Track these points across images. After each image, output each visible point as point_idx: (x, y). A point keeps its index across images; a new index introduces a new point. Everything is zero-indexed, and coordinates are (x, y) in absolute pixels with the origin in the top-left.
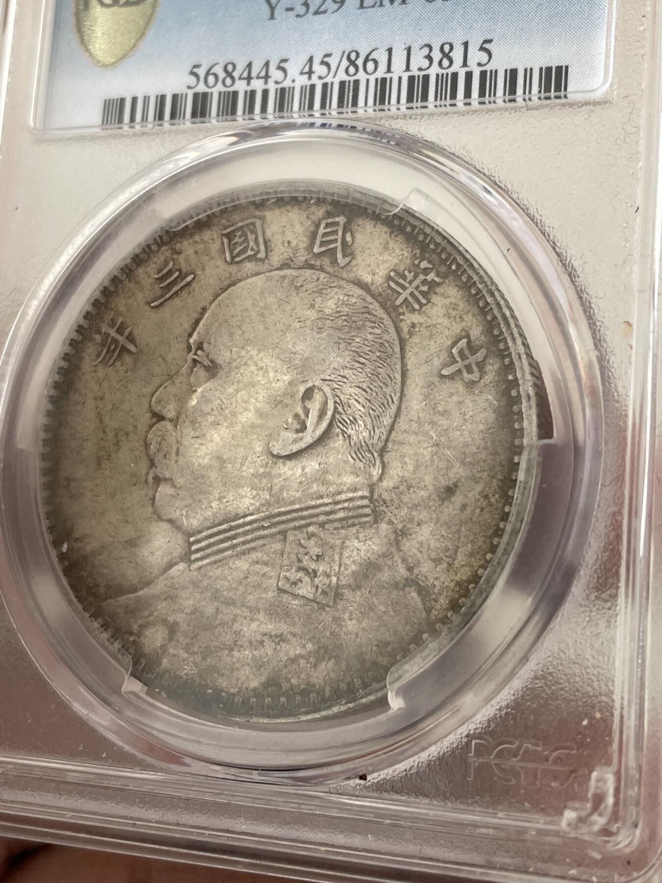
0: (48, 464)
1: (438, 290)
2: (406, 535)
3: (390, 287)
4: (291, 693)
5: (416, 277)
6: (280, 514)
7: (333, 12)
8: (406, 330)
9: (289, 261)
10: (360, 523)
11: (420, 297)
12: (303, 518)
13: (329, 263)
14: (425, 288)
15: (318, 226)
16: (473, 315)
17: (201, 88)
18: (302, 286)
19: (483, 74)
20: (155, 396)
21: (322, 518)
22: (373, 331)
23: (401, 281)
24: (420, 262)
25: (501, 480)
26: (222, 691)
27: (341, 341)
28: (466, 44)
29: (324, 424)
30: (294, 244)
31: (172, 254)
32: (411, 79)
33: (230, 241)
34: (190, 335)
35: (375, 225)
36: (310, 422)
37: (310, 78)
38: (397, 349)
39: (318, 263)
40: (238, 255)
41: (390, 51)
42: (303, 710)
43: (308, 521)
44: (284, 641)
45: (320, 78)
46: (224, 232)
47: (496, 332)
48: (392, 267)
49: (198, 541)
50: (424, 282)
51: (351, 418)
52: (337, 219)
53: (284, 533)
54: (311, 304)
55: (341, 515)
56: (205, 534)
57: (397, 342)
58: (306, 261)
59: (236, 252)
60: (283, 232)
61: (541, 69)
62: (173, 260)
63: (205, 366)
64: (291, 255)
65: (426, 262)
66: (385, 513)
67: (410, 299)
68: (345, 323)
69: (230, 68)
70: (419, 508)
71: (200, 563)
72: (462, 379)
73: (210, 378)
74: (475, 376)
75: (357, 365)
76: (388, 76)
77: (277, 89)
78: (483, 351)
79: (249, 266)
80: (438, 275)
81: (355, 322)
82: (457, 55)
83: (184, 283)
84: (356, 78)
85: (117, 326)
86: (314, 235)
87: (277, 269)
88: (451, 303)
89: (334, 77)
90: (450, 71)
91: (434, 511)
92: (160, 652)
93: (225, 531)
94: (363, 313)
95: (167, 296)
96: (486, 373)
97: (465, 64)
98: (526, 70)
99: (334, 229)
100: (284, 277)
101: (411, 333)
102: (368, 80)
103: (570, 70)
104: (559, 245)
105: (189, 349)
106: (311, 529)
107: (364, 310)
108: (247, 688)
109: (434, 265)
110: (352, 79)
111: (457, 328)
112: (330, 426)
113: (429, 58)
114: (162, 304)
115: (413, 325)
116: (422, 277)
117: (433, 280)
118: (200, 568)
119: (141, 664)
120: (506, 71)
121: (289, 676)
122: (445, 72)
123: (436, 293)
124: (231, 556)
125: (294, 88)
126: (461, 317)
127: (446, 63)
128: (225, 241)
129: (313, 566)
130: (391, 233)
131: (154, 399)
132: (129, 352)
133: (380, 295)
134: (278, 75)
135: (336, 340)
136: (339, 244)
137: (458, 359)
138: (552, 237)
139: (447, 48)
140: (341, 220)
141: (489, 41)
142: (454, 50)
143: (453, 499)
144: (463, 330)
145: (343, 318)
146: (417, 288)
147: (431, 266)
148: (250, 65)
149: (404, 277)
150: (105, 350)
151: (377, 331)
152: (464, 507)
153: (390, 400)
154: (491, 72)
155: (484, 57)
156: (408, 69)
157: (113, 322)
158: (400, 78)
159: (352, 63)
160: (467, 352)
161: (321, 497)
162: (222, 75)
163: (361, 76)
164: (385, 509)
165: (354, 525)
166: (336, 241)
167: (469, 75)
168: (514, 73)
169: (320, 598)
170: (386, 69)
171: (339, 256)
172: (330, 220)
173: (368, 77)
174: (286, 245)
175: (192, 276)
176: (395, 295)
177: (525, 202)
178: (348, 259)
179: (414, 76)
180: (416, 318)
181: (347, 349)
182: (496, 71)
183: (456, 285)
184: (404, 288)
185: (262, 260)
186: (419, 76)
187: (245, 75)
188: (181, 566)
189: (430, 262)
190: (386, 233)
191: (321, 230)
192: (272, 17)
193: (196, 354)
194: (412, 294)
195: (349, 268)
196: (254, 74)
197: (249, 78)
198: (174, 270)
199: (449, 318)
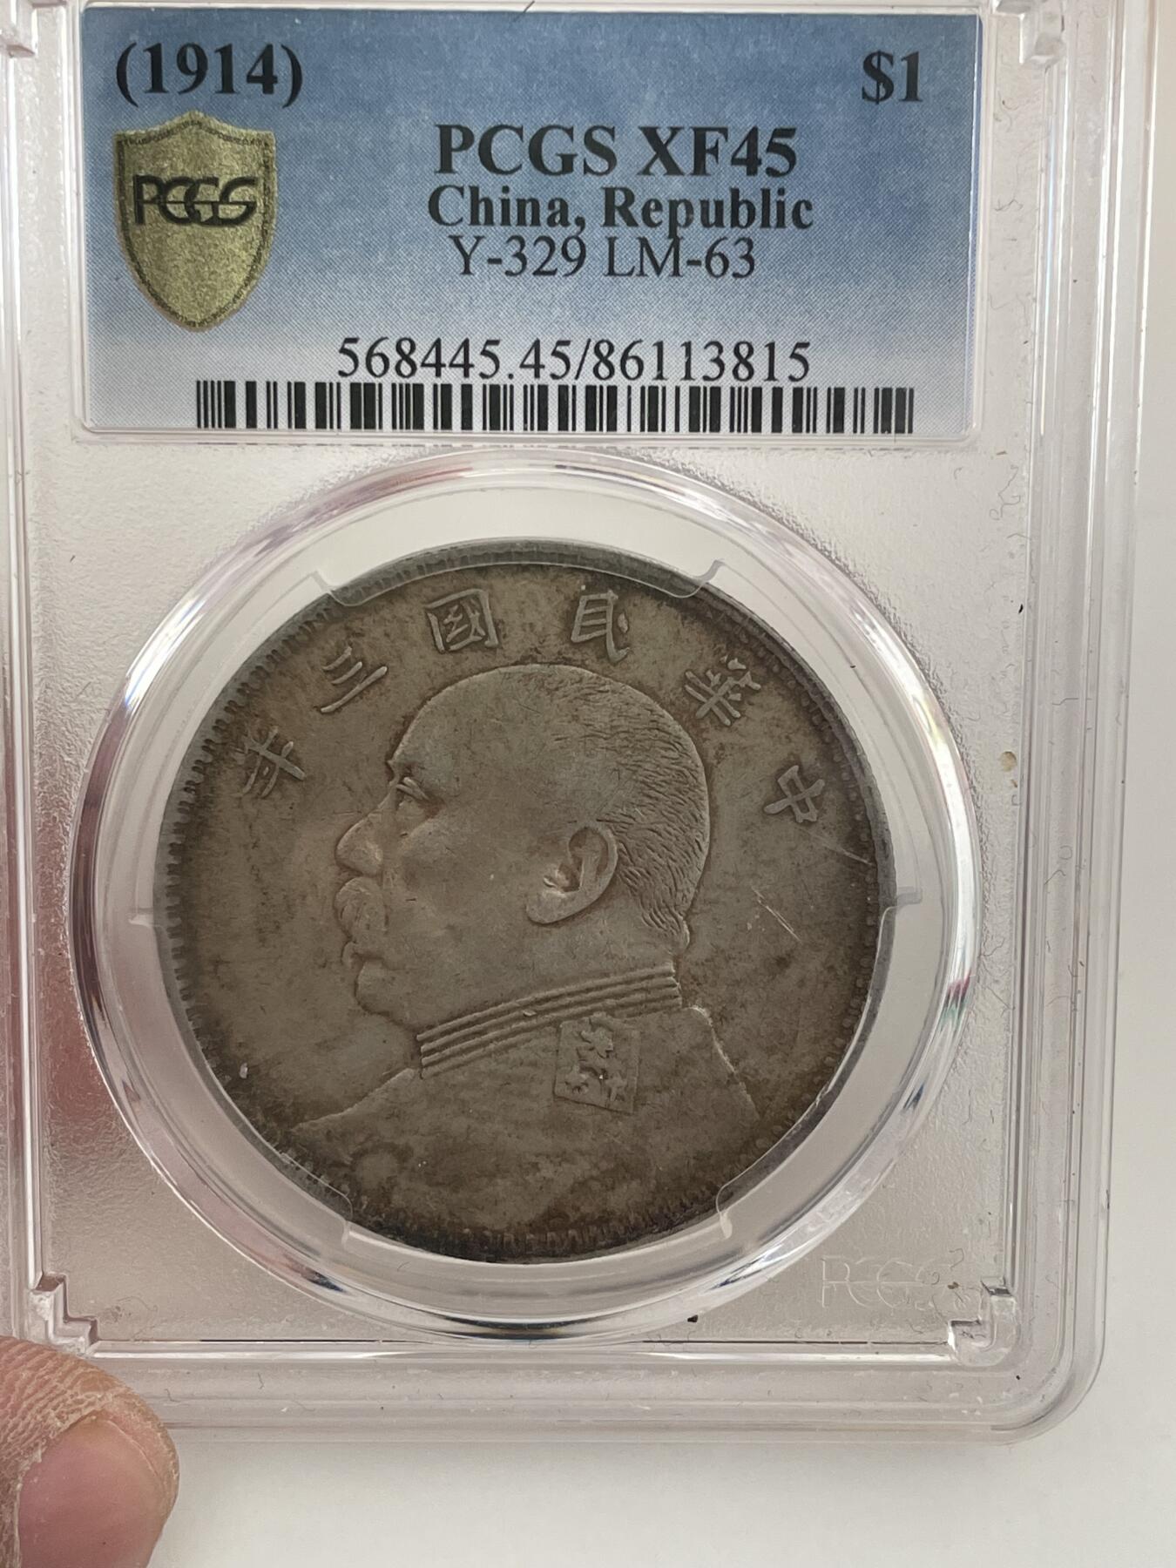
0: (180, 942)
1: (755, 699)
2: (726, 1019)
3: (686, 693)
4: (583, 1223)
5: (723, 680)
6: (547, 999)
7: (566, 275)
8: (712, 753)
9: (535, 654)
10: (663, 1008)
11: (731, 709)
12: (580, 1003)
13: (594, 658)
14: (737, 697)
15: (575, 603)
16: (805, 735)
17: (362, 376)
18: (557, 689)
19: (797, 393)
20: (342, 841)
21: (610, 1002)
22: (667, 755)
23: (703, 685)
24: (728, 661)
25: (850, 947)
26: (485, 1228)
27: (621, 768)
28: (771, 347)
29: (606, 880)
30: (539, 628)
31: (348, 637)
32: (694, 391)
33: (440, 620)
34: (390, 755)
35: (659, 606)
36: (585, 875)
37: (537, 375)
38: (702, 779)
39: (578, 656)
40: (454, 641)
41: (660, 346)
42: (603, 1243)
43: (589, 1007)
44: (566, 1160)
45: (554, 376)
46: (429, 606)
47: (837, 758)
48: (688, 666)
49: (430, 1039)
50: (735, 689)
51: (644, 871)
52: (603, 596)
53: (555, 1023)
54: (573, 716)
55: (638, 996)
56: (440, 1028)
57: (701, 769)
58: (559, 653)
59: (451, 636)
60: (521, 611)
61: (877, 390)
62: (351, 645)
63: (418, 801)
64: (537, 645)
65: (736, 660)
66: (697, 993)
67: (716, 710)
68: (626, 743)
69: (406, 347)
70: (742, 984)
71: (436, 1068)
72: (794, 819)
73: (427, 817)
74: (812, 815)
75: (647, 800)
76: (659, 383)
77: (484, 386)
78: (821, 783)
79: (473, 659)
80: (754, 678)
81: (640, 741)
82: (759, 361)
83: (372, 678)
84: (611, 382)
85: (269, 742)
86: (569, 618)
87: (516, 664)
88: (774, 718)
89: (577, 377)
90: (751, 384)
91: (763, 988)
92: (386, 1187)
93: (469, 1024)
94: (650, 729)
95: (346, 698)
96: (825, 812)
97: (771, 377)
98: (856, 391)
99: (600, 609)
100: (529, 676)
101: (719, 758)
102: (629, 388)
103: (916, 394)
104: (919, 649)
105: (390, 773)
106: (597, 1015)
107: (651, 725)
108: (519, 1223)
109: (747, 665)
110: (605, 384)
111: (783, 752)
112: (613, 882)
113: (718, 361)
114: (338, 710)
115: (722, 747)
116: (731, 681)
117: (746, 686)
118: (436, 1075)
119: (361, 1205)
120: (829, 390)
121: (578, 1204)
122: (743, 385)
123: (751, 704)
124: (482, 1057)
125: (512, 387)
126: (787, 737)
127: (743, 372)
128: (433, 619)
129: (603, 1063)
130: (684, 618)
131: (340, 846)
132: (295, 779)
133: (672, 704)
134: (486, 365)
135: (614, 765)
136: (609, 630)
137: (788, 793)
138: (909, 638)
139: (744, 350)
140: (610, 595)
141: (805, 345)
142: (755, 354)
143: (788, 971)
144: (792, 754)
145: (622, 735)
146: (726, 696)
147: (744, 667)
148: (437, 344)
149: (708, 681)
150: (253, 776)
151: (675, 755)
152: (802, 983)
153: (696, 846)
154: (809, 390)
155: (798, 369)
156: (688, 376)
157: (262, 736)
158: (678, 389)
159: (604, 359)
160: (799, 784)
161: (606, 975)
162: (394, 358)
163: (618, 380)
164: (697, 988)
165: (655, 1010)
166: (604, 626)
167: (777, 393)
168: (840, 393)
169: (615, 1104)
170: (655, 373)
171: (611, 645)
172: (592, 597)
173: (628, 382)
174: (528, 629)
175: (385, 669)
176: (694, 705)
177: (874, 589)
178: (623, 652)
179: (699, 388)
180: (725, 737)
181: (631, 779)
182: (815, 389)
183: (780, 694)
184: (708, 695)
185: (492, 649)
186: (705, 389)
187: (432, 359)
188: (408, 1072)
189: (741, 661)
190: (676, 618)
191: (581, 611)
192: (467, 271)
193: (401, 782)
194: (719, 704)
195: (624, 665)
196: (445, 359)
197: (438, 366)
198: (353, 660)
199: (772, 737)
